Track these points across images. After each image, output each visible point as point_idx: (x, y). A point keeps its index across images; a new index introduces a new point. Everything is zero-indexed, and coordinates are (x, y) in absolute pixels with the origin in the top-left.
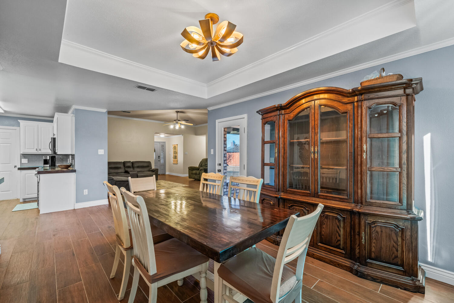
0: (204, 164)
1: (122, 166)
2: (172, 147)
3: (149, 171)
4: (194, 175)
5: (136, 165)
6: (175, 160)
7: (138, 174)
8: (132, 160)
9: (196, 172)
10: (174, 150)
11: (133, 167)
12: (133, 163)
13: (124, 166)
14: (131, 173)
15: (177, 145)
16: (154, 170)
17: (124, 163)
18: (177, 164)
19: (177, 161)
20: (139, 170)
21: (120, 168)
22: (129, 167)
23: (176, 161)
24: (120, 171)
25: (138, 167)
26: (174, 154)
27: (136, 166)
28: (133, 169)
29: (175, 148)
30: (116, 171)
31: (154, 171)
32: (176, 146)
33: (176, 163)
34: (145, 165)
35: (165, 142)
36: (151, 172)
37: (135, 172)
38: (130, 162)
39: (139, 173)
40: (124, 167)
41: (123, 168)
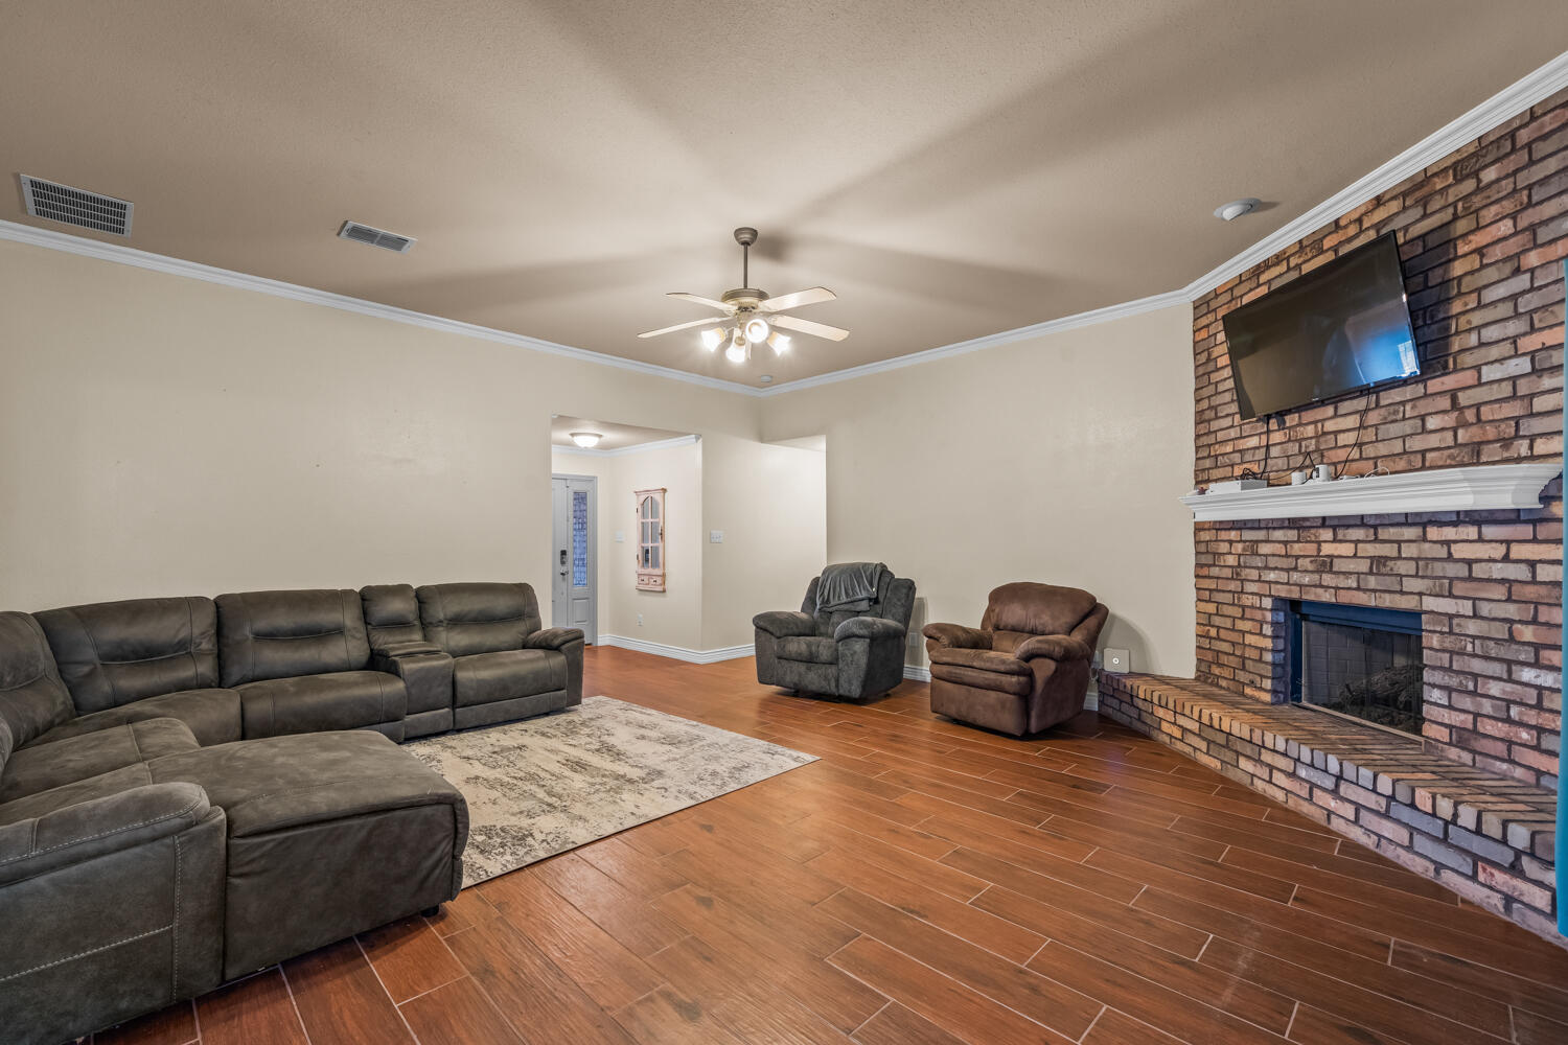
0: (844, 599)
1: (349, 618)
2: (634, 503)
3: (525, 647)
4: (802, 667)
5: (441, 610)
6: (650, 570)
7: (461, 675)
8: (418, 578)
9: (809, 645)
10: (644, 516)
11: (426, 625)
12: (422, 597)
13: (365, 615)
14: (407, 667)
15: (664, 490)
16: (557, 642)
17: (366, 599)
18: (664, 591)
19: (664, 576)
20: (460, 639)
21: (338, 631)
22: (398, 624)
23: (659, 580)
24: (335, 652)
25: (456, 622)
26: (643, 539)
27: (441, 616)
28: (426, 638)
29: (650, 506)
30: (308, 654)
31: (557, 649)
32: (658, 497)
33: (660, 589)
34: (502, 604)
35: (591, 480)
36: (540, 653)
37: (435, 663)
38: (401, 590)
39: (463, 667)
40: (367, 623)
41: (362, 634)
